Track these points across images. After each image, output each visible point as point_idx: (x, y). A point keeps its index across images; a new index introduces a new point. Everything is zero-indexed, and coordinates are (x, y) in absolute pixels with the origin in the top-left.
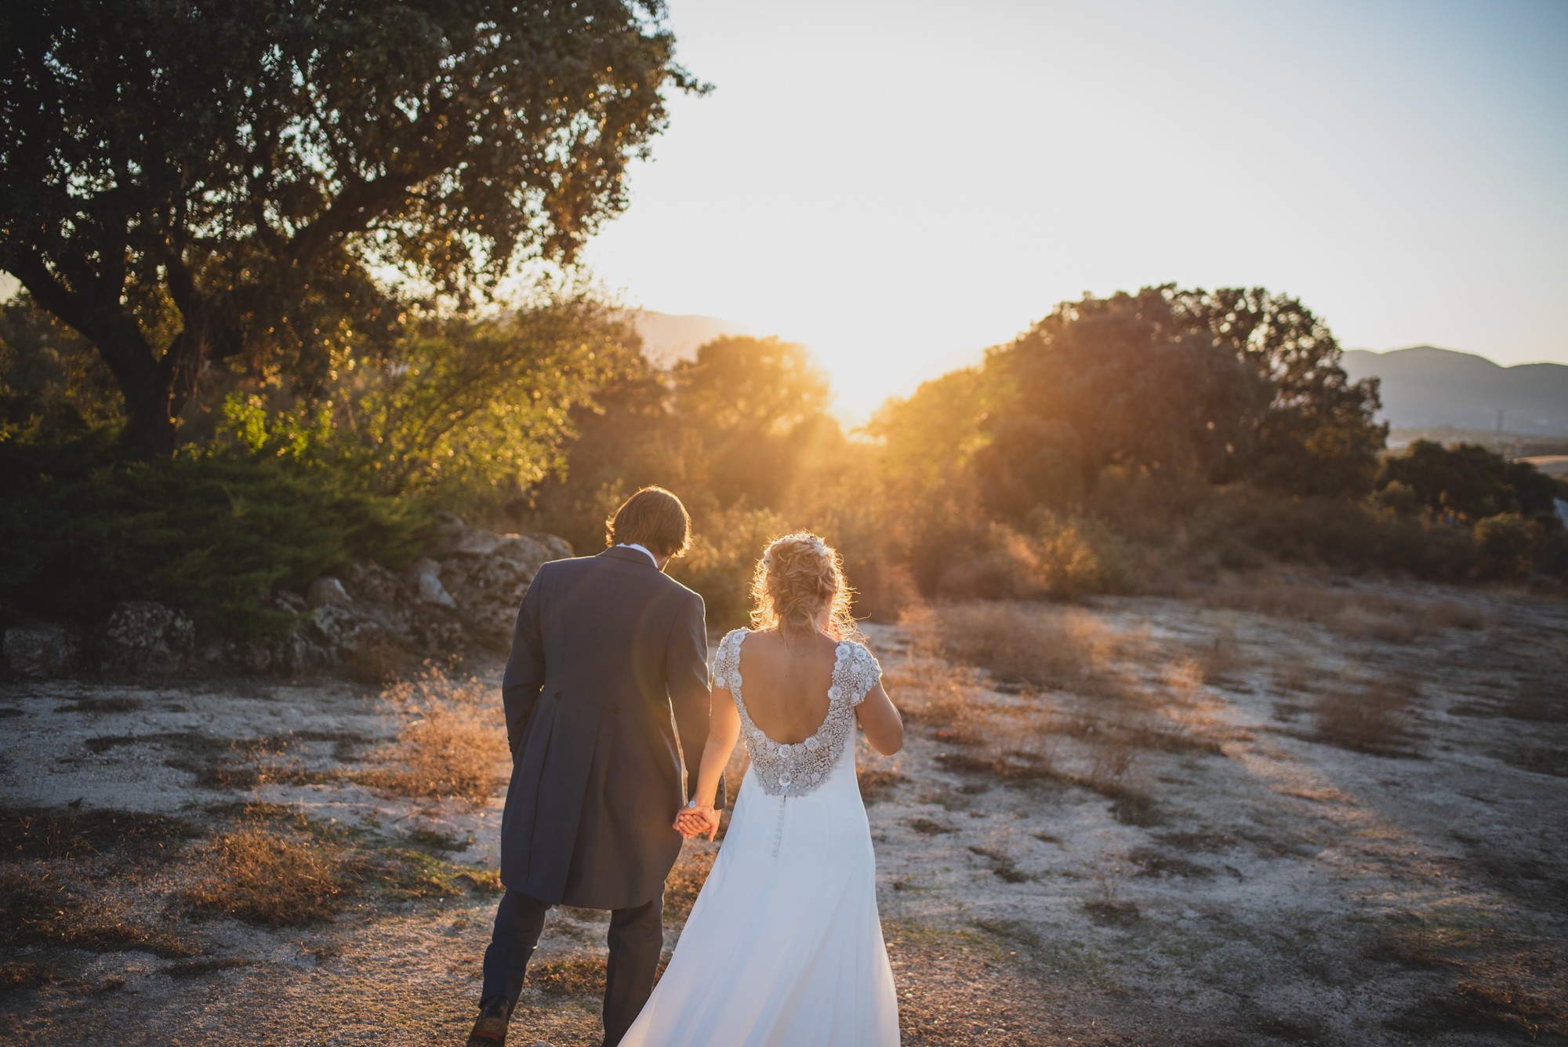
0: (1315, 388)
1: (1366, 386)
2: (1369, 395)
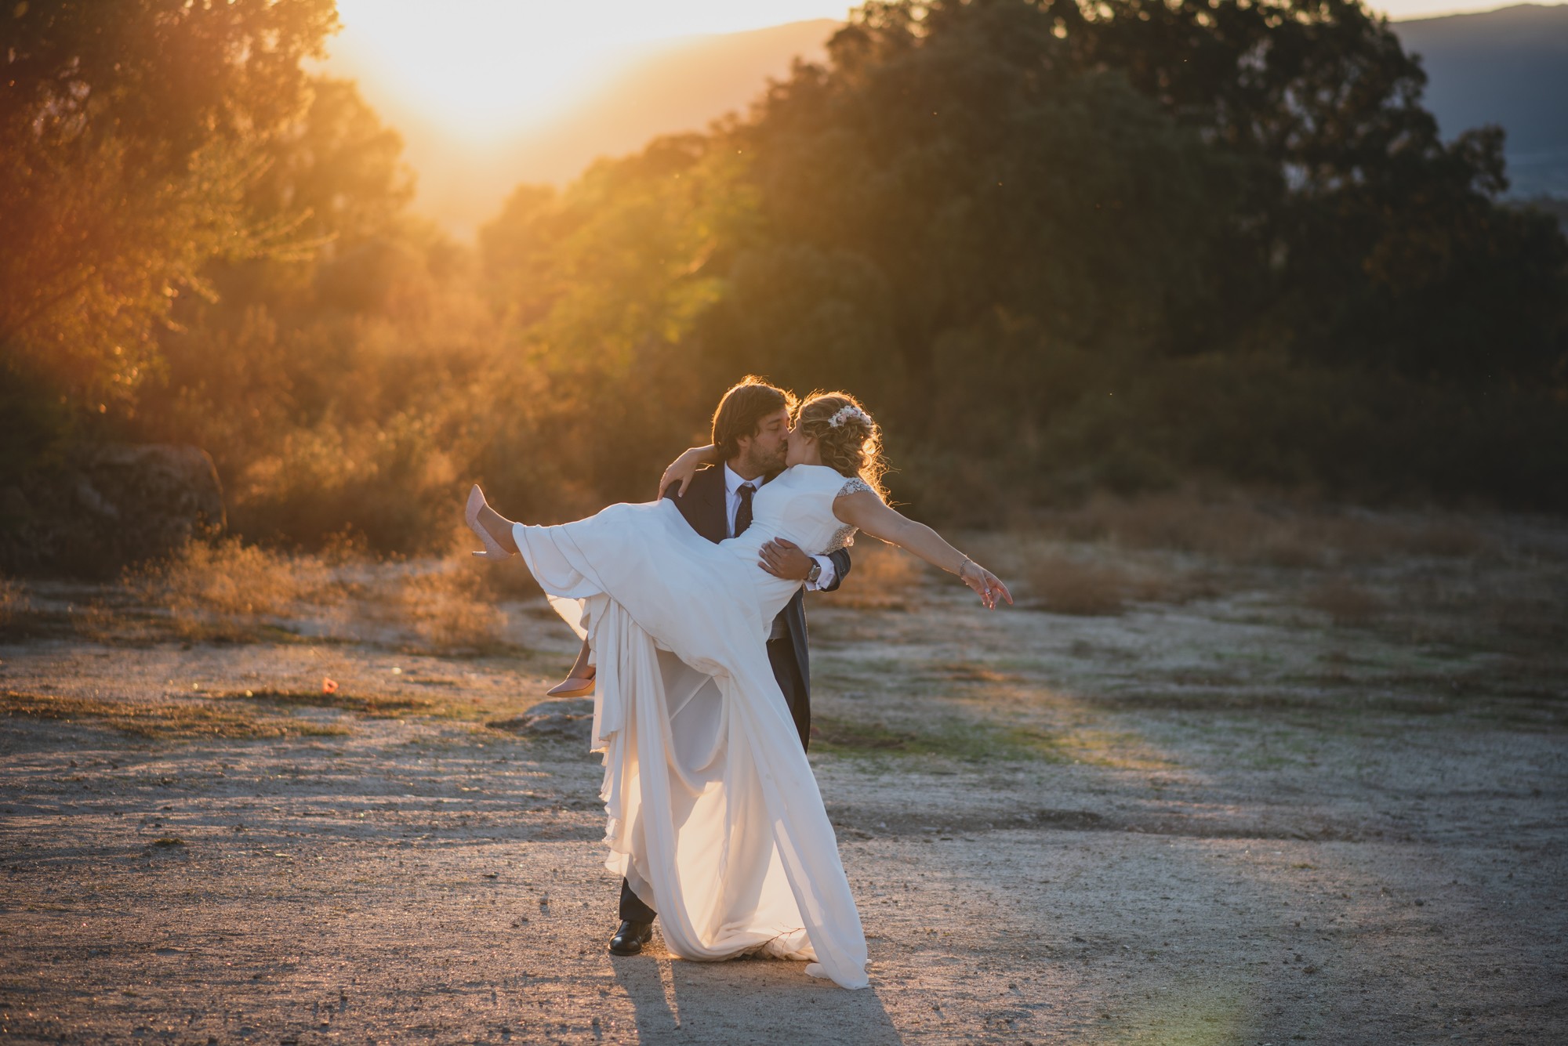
1: (1478, 147)
2: (1480, 165)
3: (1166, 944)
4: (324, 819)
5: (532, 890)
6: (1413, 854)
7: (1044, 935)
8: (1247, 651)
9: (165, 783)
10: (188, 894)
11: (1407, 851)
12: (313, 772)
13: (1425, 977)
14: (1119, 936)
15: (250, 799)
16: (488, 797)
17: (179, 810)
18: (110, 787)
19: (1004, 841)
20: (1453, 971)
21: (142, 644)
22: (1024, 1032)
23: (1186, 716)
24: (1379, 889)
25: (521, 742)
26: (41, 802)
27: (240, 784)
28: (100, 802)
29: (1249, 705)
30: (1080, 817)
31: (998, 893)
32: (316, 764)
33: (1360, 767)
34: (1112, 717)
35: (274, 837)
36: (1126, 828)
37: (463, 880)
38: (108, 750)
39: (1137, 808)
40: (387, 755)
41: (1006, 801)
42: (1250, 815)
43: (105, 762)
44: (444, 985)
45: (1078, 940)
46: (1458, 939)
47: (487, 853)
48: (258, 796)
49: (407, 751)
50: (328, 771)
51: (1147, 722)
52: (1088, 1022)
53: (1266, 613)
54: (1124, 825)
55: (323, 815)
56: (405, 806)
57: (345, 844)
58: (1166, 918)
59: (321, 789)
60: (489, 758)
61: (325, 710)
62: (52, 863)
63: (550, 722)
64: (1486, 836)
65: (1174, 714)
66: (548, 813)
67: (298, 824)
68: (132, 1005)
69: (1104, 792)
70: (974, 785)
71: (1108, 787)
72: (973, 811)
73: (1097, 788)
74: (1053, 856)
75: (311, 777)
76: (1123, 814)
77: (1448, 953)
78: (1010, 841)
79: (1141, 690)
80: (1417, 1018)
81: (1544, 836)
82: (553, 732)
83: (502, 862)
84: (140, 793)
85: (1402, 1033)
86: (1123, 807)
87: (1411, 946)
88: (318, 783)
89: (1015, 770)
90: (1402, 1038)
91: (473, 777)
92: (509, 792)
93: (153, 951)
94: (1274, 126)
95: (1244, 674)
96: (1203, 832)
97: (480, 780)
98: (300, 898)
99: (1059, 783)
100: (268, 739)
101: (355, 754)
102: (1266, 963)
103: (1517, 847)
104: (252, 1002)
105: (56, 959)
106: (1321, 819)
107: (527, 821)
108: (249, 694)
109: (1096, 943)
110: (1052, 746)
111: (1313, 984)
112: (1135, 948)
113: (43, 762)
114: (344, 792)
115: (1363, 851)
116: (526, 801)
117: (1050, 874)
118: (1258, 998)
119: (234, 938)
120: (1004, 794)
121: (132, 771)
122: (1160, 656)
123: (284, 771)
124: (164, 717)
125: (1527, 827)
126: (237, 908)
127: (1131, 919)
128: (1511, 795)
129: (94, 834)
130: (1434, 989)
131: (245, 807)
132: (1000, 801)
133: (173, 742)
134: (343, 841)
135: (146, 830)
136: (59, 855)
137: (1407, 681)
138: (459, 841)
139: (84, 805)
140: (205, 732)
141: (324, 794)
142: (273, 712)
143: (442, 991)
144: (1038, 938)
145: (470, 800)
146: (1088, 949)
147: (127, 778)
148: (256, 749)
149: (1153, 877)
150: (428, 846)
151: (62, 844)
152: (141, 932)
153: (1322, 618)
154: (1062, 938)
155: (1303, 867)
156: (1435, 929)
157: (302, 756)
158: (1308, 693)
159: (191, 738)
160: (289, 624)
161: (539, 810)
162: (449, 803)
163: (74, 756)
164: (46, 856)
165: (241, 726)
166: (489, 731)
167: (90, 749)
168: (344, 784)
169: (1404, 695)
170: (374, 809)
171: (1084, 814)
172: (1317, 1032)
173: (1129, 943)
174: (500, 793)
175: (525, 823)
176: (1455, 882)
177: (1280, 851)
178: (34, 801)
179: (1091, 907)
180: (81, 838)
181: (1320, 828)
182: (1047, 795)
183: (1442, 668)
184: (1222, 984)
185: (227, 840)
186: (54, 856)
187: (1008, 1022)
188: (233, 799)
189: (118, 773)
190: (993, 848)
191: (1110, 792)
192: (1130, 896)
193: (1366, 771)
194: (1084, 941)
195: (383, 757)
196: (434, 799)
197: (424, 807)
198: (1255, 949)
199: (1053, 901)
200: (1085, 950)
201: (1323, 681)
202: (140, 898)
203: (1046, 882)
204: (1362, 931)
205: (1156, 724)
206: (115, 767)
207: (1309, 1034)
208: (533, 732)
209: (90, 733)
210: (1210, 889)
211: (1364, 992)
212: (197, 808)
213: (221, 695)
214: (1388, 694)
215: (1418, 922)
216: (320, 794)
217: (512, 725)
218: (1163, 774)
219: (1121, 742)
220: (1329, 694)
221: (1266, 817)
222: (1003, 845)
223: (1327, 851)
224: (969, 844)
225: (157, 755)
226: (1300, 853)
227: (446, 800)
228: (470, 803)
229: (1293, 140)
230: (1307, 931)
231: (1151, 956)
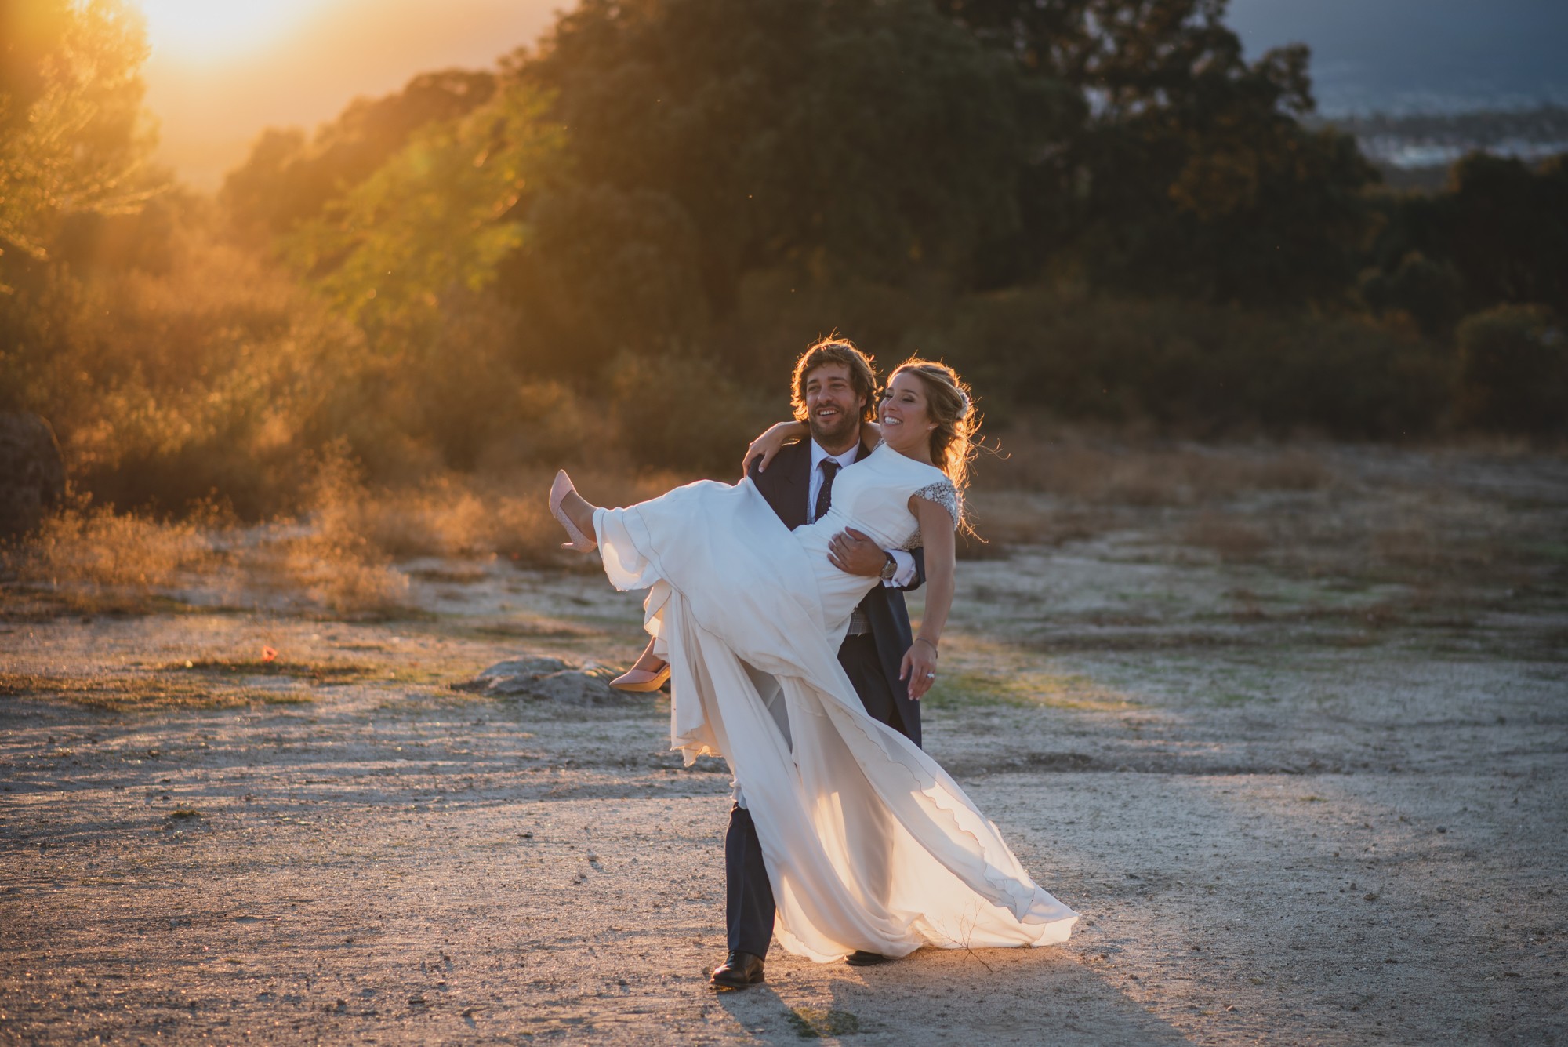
0: (1174, 76)
1: (1282, 65)
3: (1218, 878)
4: (329, 786)
5: (572, 847)
6: (1410, 783)
7: (1096, 873)
8: (1148, 590)
9: (153, 756)
10: (233, 864)
11: (1404, 781)
12: (296, 740)
13: (1483, 900)
14: (1169, 872)
15: (245, 769)
16: (480, 759)
17: (178, 782)
18: (99, 761)
19: (1008, 784)
20: (1508, 894)
21: (40, 619)
22: (1123, 966)
23: (1126, 657)
24: (1397, 818)
25: (491, 703)
26: (36, 779)
27: (227, 754)
28: (95, 776)
29: (1179, 644)
30: (1071, 759)
31: (1031, 836)
32: (296, 732)
33: (1320, 701)
34: (1051, 661)
35: (287, 806)
36: (1117, 768)
37: (499, 841)
38: (78, 725)
39: (1122, 748)
40: (361, 720)
41: (993, 746)
42: (1235, 751)
43: (82, 737)
44: (537, 942)
45: (1132, 877)
46: (1495, 862)
47: (508, 813)
48: (251, 765)
49: (381, 716)
50: (309, 738)
51: (1089, 665)
52: (1181, 954)
53: (1150, 551)
54: (1115, 765)
55: (326, 782)
56: (402, 771)
57: (361, 810)
58: (1207, 853)
59: (311, 756)
60: (465, 720)
61: (273, 678)
62: (78, 838)
63: (515, 682)
64: (1469, 764)
65: (1112, 655)
66: (547, 772)
67: (305, 792)
68: (241, 971)
69: (1084, 734)
70: (955, 731)
71: (1087, 729)
72: (964, 757)
73: (1076, 730)
74: (1063, 798)
75: (298, 745)
76: (1112, 755)
77: (1493, 877)
78: (1015, 784)
79: (1063, 632)
80: (1494, 939)
81: (1525, 763)
82: (520, 692)
83: (529, 823)
84: (131, 767)
85: (1487, 953)
86: (1108, 748)
87: (1455, 871)
88: (306, 751)
89: (988, 715)
90: (1488, 958)
91: (458, 739)
92: (500, 754)
93: (232, 920)
94: (1074, 49)
95: (1154, 613)
96: (1194, 769)
97: (466, 742)
98: (346, 863)
99: (1037, 726)
100: (235, 709)
101: (328, 721)
102: (1324, 893)
103: (1506, 774)
104: (357, 965)
105: (140, 931)
106: (1304, 753)
107: (531, 780)
108: (189, 664)
109: (1151, 880)
110: (1005, 690)
111: (1379, 911)
112: (1189, 883)
113: (18, 739)
114: (335, 759)
115: (1360, 782)
116: (519, 762)
117: (1071, 815)
118: (1333, 926)
119: (305, 904)
120: (988, 739)
121: (115, 744)
122: (1064, 598)
123: (267, 740)
124: (118, 690)
125: (1507, 754)
126: (286, 875)
127: (1173, 855)
128: (1477, 724)
129: (107, 808)
130: (1498, 911)
131: (243, 777)
132: (987, 746)
133: (142, 714)
134: (356, 807)
135: (158, 802)
136: (81, 830)
137: (1317, 615)
138: (471, 803)
139: (81, 780)
140: (168, 704)
141: (315, 761)
142: (222, 682)
143: (538, 947)
144: (1092, 877)
145: (465, 763)
146: (1145, 886)
147: (112, 752)
148: (226, 718)
149: (1171, 814)
150: (443, 809)
151: (79, 819)
152: (210, 903)
153: (1208, 555)
154: (1115, 876)
155: (1312, 800)
156: (1469, 855)
157: (277, 725)
158: (1233, 630)
159: (156, 710)
160: (176, 594)
161: (537, 770)
162: (444, 766)
163: (48, 731)
164: (68, 832)
165: (200, 696)
166: (454, 693)
167: (62, 725)
168: (332, 750)
169: (1324, 630)
170: (372, 775)
171: (1074, 756)
172: (1405, 956)
173: (1182, 878)
174: (491, 754)
175: (529, 783)
176: (1465, 809)
177: (1279, 784)
178: (29, 777)
179: (1128, 845)
180: (95, 813)
181: (1307, 762)
182: (1030, 738)
183: (1348, 601)
184: (1291, 913)
185: (242, 810)
186: (76, 831)
187: (1104, 957)
188: (228, 769)
189: (99, 746)
190: (1002, 792)
191: (1089, 733)
192: (1160, 834)
193: (1327, 705)
194: (1138, 878)
195: (358, 722)
196: (428, 763)
197: (421, 771)
198: (1306, 879)
199: (1088, 841)
200: (1142, 886)
201: (1238, 618)
202: (186, 869)
203: (1072, 823)
204: (1398, 860)
205: (1097, 666)
206: (94, 742)
207: (1399, 958)
208: (498, 693)
209: (52, 708)
210: (1233, 824)
211: (1432, 916)
212: (194, 780)
213: (160, 666)
214: (1308, 629)
215: (1449, 849)
216: (310, 761)
217: (474, 686)
218: (1134, 714)
219: (1073, 683)
220: (1249, 630)
221: (1252, 754)
222: (1010, 789)
223: (1324, 783)
224: (977, 788)
225: (131, 728)
226: (1303, 786)
227: (440, 763)
228: (465, 766)
229: (1093, 63)
230: (1347, 860)
231: (1210, 890)
